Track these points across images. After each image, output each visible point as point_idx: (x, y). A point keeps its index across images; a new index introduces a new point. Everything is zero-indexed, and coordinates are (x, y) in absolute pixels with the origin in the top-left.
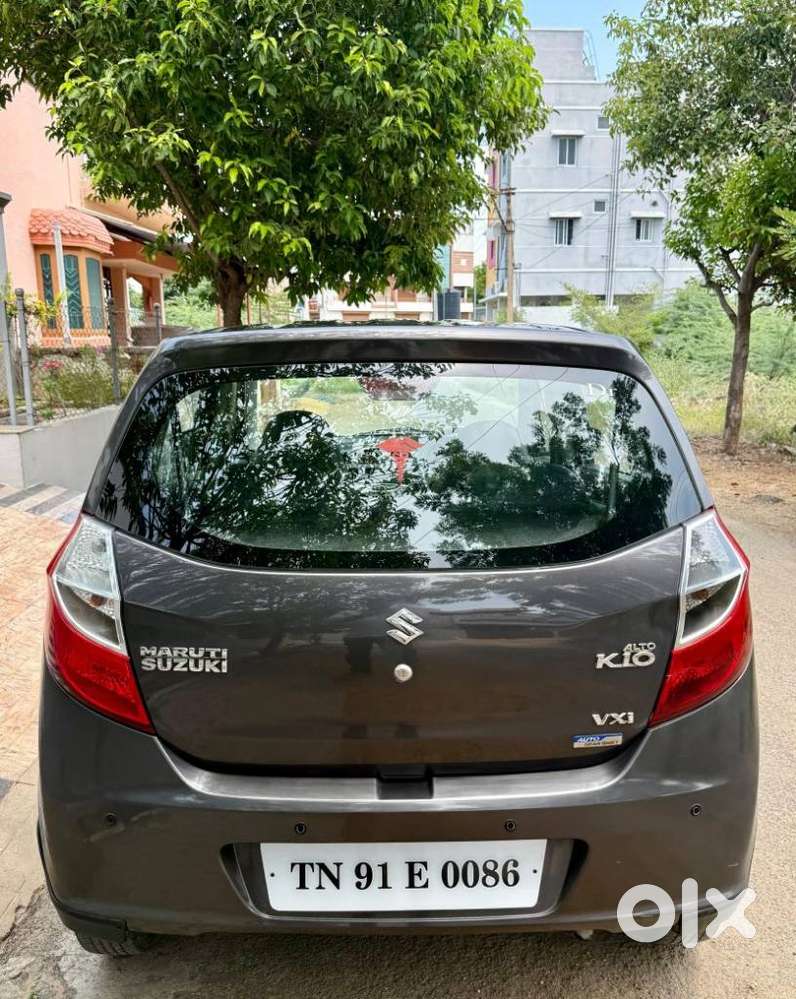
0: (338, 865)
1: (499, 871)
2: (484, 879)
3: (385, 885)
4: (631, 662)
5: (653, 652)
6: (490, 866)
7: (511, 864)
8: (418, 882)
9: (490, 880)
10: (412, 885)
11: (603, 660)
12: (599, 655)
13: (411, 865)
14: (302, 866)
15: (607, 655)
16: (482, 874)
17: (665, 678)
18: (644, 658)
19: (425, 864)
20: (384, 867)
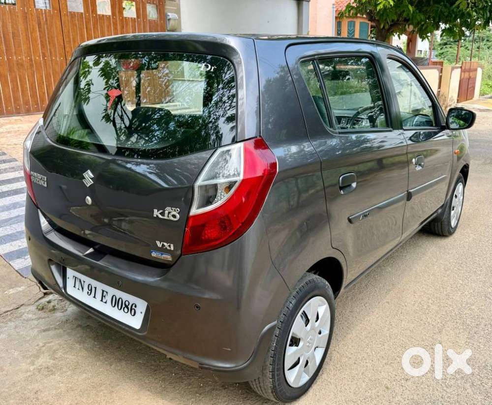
0: (84, 282)
1: (129, 307)
2: (124, 308)
3: (94, 297)
4: (168, 217)
5: (179, 213)
6: (127, 303)
7: (134, 305)
8: (104, 300)
9: (126, 310)
10: (102, 300)
11: (156, 213)
12: (155, 210)
13: (103, 291)
14: (76, 278)
15: (158, 211)
16: (124, 306)
17: (185, 230)
18: (174, 216)
19: (107, 293)
20: (96, 288)
